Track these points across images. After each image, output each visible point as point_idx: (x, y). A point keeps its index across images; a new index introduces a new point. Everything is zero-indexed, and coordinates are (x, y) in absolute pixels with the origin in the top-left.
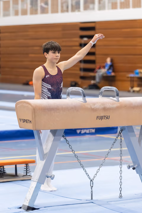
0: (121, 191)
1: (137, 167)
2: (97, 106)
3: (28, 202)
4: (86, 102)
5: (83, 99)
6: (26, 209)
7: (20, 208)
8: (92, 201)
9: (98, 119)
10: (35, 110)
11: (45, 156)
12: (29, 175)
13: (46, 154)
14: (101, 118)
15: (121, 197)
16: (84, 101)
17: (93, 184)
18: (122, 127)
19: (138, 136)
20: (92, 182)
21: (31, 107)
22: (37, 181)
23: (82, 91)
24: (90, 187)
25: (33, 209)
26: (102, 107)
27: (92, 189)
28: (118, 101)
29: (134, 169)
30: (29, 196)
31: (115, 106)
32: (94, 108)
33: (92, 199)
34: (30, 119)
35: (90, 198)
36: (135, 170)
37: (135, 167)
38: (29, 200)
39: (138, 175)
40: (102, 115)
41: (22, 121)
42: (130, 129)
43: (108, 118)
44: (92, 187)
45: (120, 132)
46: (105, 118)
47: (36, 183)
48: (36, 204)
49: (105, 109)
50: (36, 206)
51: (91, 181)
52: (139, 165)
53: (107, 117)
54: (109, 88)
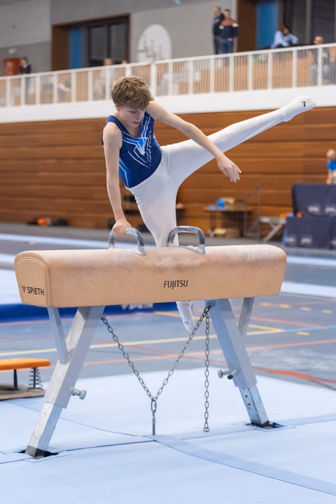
0: (206, 419)
1: (236, 374)
2: (165, 262)
3: (37, 441)
4: (144, 254)
5: (140, 250)
6: (34, 453)
7: (23, 452)
8: (154, 437)
9: (167, 286)
10: (52, 270)
11: (69, 356)
12: (39, 388)
13: (71, 352)
14: (173, 284)
15: (206, 429)
16: (140, 253)
17: (156, 406)
18: (210, 301)
19: (238, 316)
20: (154, 403)
21: (42, 264)
22: (54, 402)
23: (138, 233)
24: (151, 412)
25: (47, 454)
26: (174, 264)
27: (154, 415)
28: (204, 252)
29: (230, 377)
30: (40, 430)
31: (198, 262)
32: (159, 266)
33: (154, 434)
34: (42, 287)
35: (152, 432)
36: (232, 380)
37: (232, 374)
38: (39, 438)
39: (238, 388)
40: (174, 279)
41: (27, 291)
42: (224, 304)
43: (184, 284)
44: (155, 411)
45: (207, 310)
46: (180, 285)
47: (52, 405)
48: (52, 445)
49: (179, 268)
50: (53, 448)
51: (153, 400)
52: (239, 371)
53: (183, 282)
54: (186, 229)
